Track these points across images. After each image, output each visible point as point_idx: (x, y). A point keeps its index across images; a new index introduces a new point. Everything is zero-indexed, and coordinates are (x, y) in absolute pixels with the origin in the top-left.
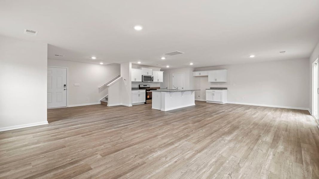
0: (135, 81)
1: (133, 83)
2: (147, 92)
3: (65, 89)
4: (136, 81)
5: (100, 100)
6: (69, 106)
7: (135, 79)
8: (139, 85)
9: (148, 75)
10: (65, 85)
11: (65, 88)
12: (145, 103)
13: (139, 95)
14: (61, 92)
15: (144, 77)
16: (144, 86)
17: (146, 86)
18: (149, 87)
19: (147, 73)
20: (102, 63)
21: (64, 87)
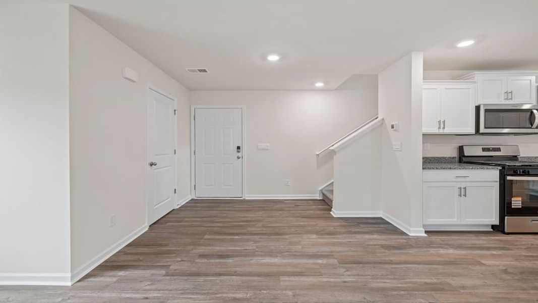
0: (441, 131)
1: (427, 137)
2: (509, 178)
3: (238, 158)
4: (447, 130)
5: (320, 188)
6: (248, 197)
7: (442, 124)
8: (461, 149)
9: (508, 102)
10: (238, 148)
11: (240, 155)
12: (498, 229)
13: (463, 192)
14: (231, 164)
15: (486, 111)
16: (484, 150)
17: (499, 150)
18: (515, 158)
19: (503, 96)
20: (319, 85)
21: (238, 152)
